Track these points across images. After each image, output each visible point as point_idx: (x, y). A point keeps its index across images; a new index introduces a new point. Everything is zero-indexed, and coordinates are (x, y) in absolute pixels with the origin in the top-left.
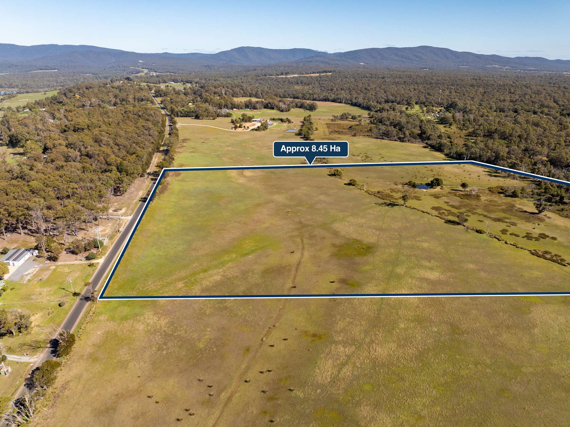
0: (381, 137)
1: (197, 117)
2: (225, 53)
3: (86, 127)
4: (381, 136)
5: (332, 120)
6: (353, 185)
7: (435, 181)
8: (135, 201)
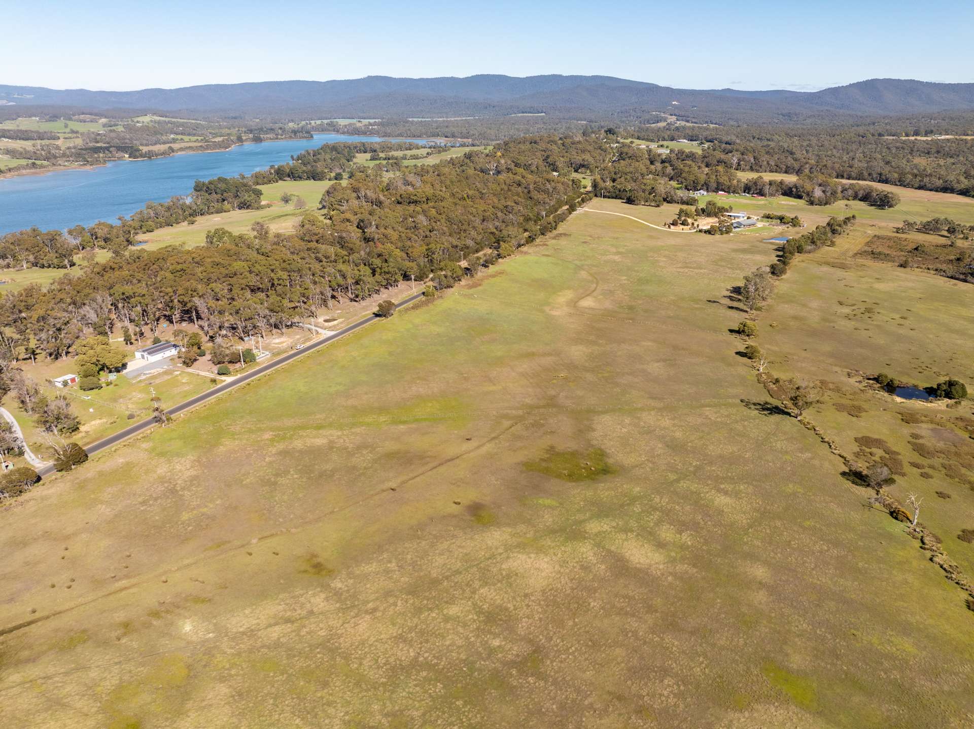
0: (962, 277)
1: (630, 201)
2: (834, 92)
3: (424, 199)
4: (964, 274)
5: (898, 230)
6: (750, 358)
7: (945, 387)
8: (368, 312)
